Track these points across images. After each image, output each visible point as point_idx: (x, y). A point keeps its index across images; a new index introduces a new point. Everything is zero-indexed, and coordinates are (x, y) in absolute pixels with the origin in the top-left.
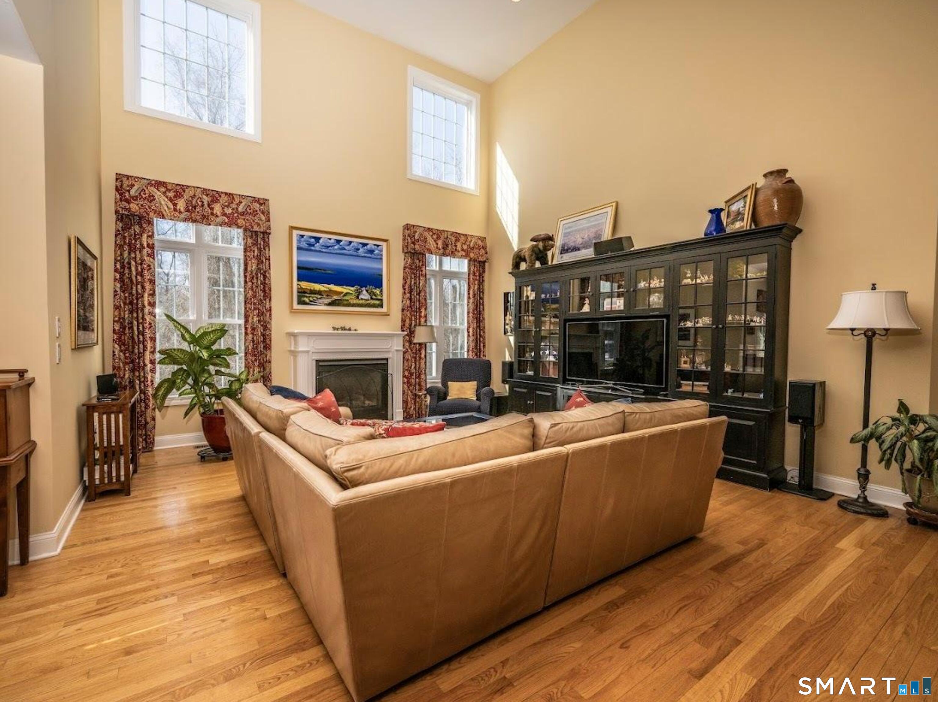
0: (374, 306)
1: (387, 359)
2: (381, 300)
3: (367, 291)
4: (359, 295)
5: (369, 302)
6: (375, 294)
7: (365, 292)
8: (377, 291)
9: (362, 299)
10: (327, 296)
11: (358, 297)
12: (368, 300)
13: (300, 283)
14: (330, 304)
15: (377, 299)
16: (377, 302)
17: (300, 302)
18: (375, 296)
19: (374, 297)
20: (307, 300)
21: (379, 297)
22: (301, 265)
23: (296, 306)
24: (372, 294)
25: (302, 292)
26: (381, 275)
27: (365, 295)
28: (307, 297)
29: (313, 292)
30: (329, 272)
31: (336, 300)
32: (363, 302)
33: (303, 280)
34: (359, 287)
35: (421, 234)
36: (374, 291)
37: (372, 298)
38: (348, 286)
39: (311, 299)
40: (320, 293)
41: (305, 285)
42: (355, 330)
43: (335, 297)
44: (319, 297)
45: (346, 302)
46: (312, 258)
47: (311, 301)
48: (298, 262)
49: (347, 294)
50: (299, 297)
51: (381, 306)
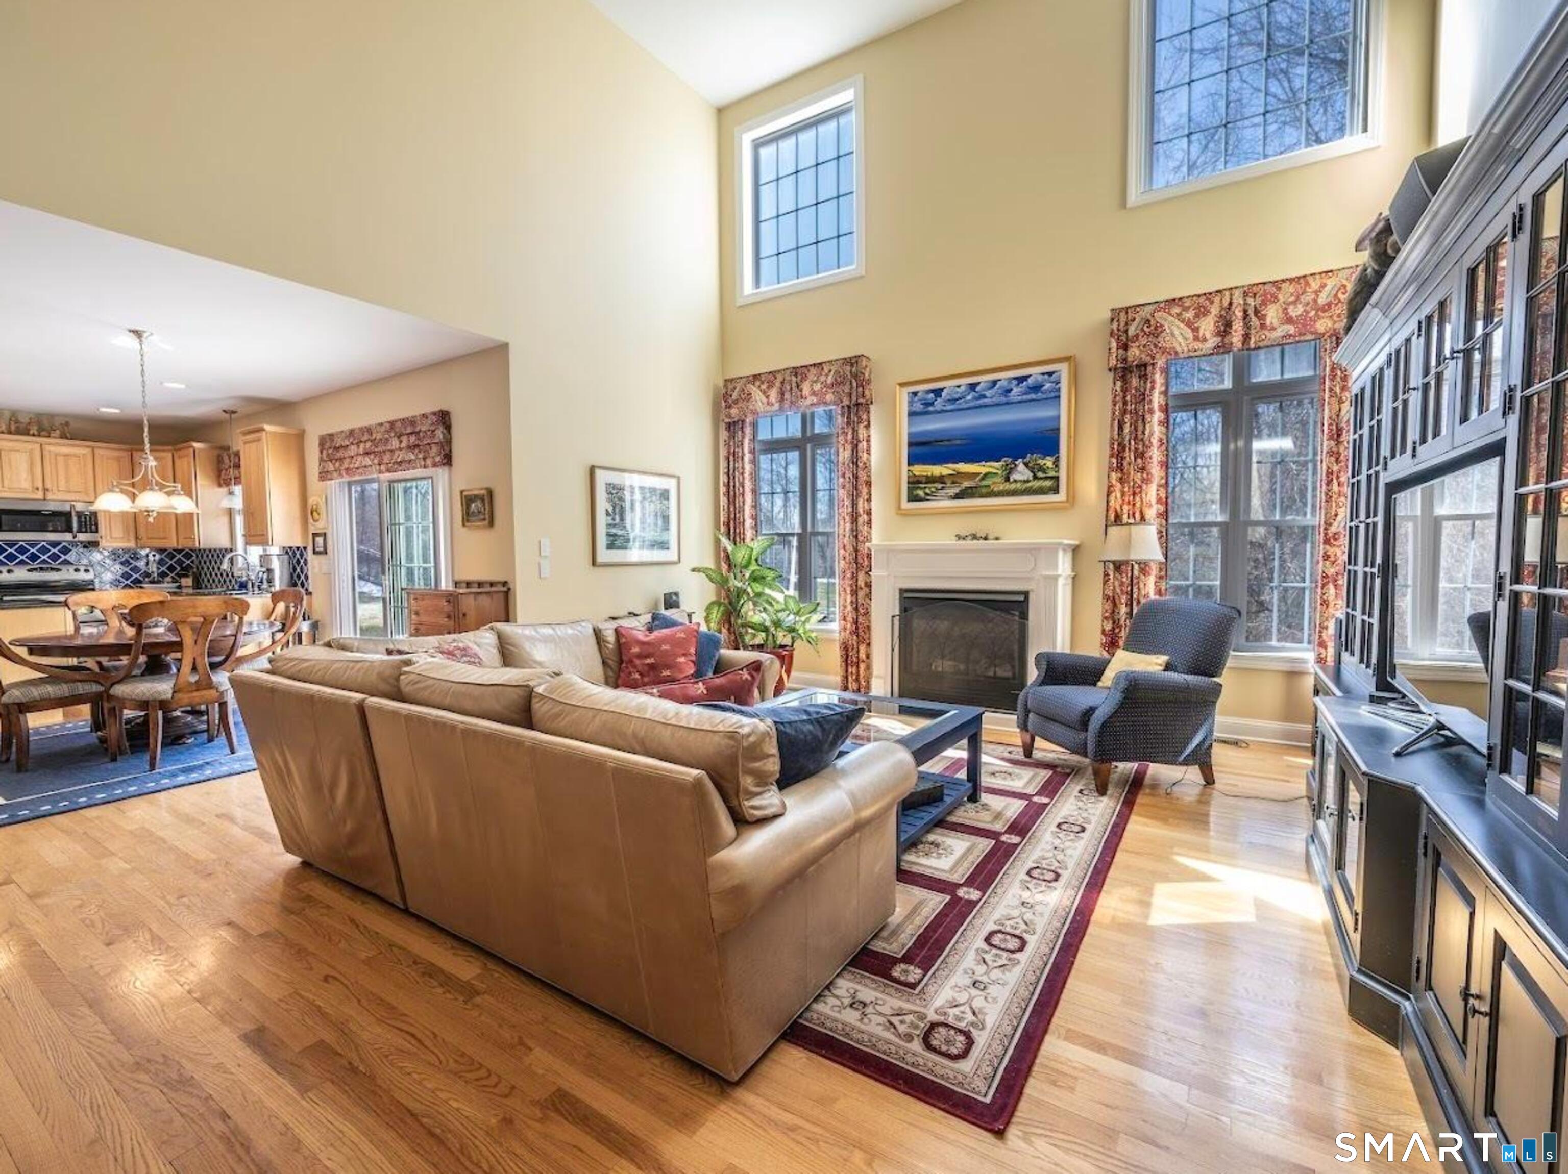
0: (1041, 491)
1: (1026, 594)
2: (1057, 479)
3: (1026, 465)
4: (1010, 473)
5: (1030, 484)
6: (1042, 469)
7: (1021, 467)
8: (1048, 462)
9: (1015, 481)
10: (953, 483)
11: (1007, 479)
12: (1028, 481)
13: (911, 468)
14: (957, 497)
15: (1046, 478)
16: (1048, 483)
17: (913, 498)
18: (1044, 471)
19: (1040, 474)
20: (921, 493)
21: (1052, 474)
22: (914, 440)
23: (905, 505)
24: (1036, 470)
25: (915, 482)
26: (1058, 429)
27: (1022, 473)
28: (921, 488)
29: (931, 480)
30: (958, 442)
31: (967, 488)
32: (1019, 485)
33: (918, 463)
34: (1010, 460)
35: (1148, 321)
36: (1041, 462)
37: (1035, 477)
38: (990, 461)
39: (927, 491)
40: (941, 479)
41: (920, 470)
42: (997, 539)
43: (966, 484)
44: (940, 486)
45: (984, 491)
46: (931, 426)
47: (927, 494)
48: (910, 435)
49: (986, 475)
50: (910, 490)
51: (1056, 490)
